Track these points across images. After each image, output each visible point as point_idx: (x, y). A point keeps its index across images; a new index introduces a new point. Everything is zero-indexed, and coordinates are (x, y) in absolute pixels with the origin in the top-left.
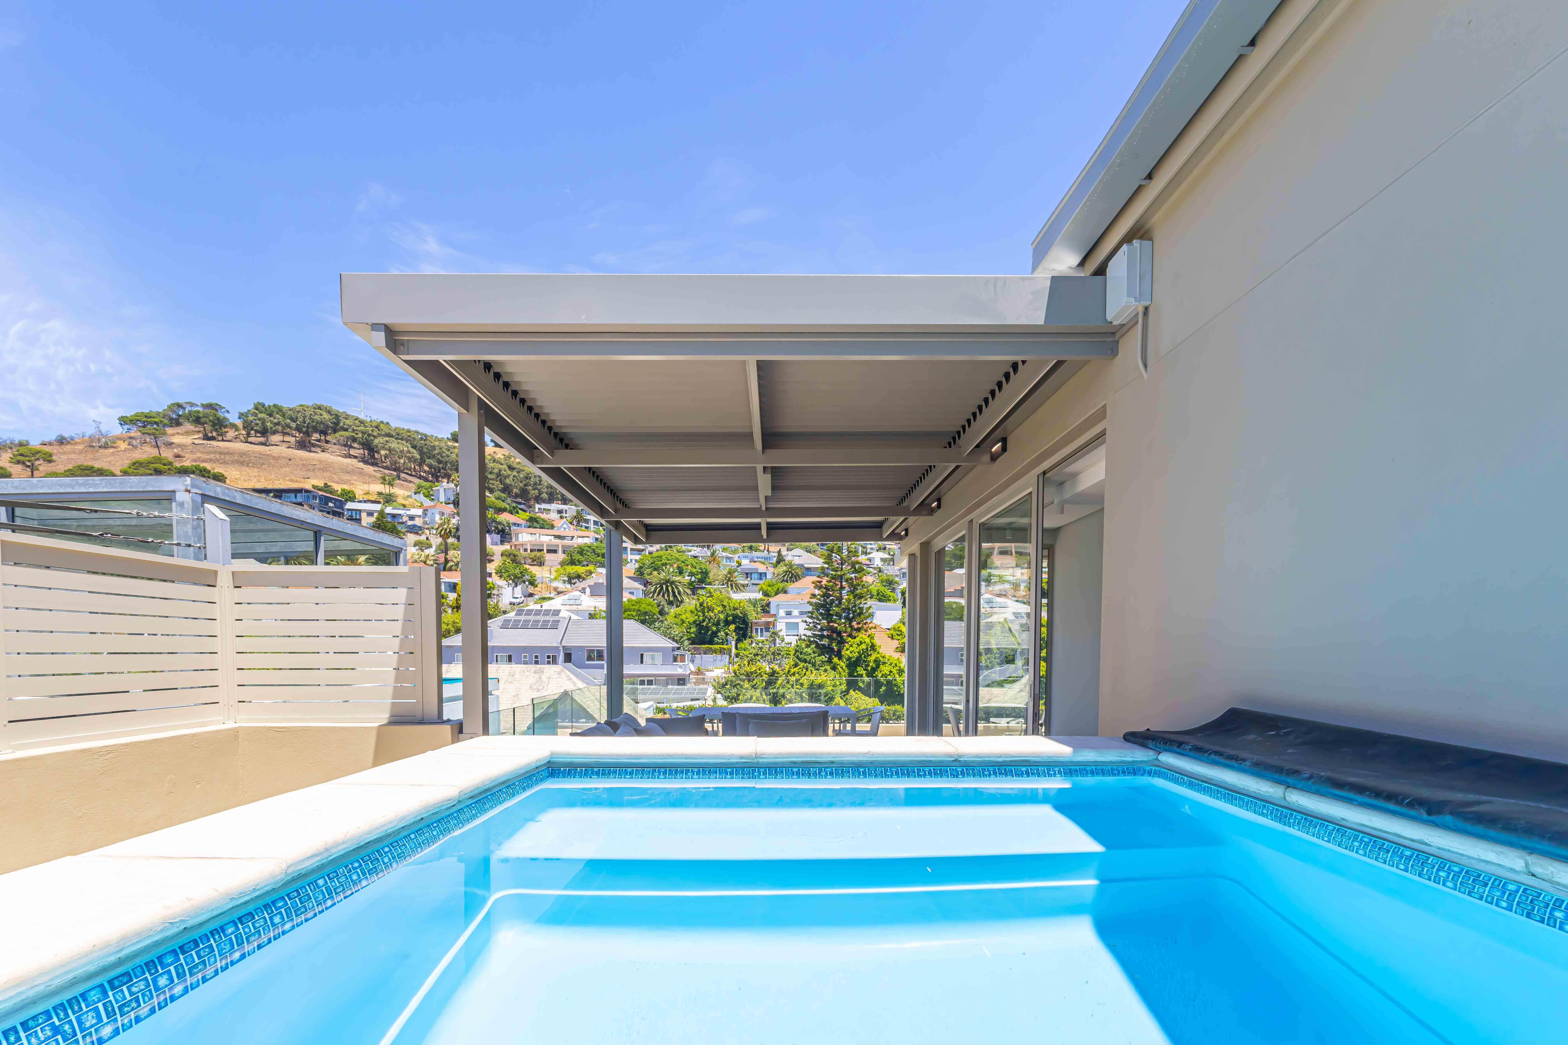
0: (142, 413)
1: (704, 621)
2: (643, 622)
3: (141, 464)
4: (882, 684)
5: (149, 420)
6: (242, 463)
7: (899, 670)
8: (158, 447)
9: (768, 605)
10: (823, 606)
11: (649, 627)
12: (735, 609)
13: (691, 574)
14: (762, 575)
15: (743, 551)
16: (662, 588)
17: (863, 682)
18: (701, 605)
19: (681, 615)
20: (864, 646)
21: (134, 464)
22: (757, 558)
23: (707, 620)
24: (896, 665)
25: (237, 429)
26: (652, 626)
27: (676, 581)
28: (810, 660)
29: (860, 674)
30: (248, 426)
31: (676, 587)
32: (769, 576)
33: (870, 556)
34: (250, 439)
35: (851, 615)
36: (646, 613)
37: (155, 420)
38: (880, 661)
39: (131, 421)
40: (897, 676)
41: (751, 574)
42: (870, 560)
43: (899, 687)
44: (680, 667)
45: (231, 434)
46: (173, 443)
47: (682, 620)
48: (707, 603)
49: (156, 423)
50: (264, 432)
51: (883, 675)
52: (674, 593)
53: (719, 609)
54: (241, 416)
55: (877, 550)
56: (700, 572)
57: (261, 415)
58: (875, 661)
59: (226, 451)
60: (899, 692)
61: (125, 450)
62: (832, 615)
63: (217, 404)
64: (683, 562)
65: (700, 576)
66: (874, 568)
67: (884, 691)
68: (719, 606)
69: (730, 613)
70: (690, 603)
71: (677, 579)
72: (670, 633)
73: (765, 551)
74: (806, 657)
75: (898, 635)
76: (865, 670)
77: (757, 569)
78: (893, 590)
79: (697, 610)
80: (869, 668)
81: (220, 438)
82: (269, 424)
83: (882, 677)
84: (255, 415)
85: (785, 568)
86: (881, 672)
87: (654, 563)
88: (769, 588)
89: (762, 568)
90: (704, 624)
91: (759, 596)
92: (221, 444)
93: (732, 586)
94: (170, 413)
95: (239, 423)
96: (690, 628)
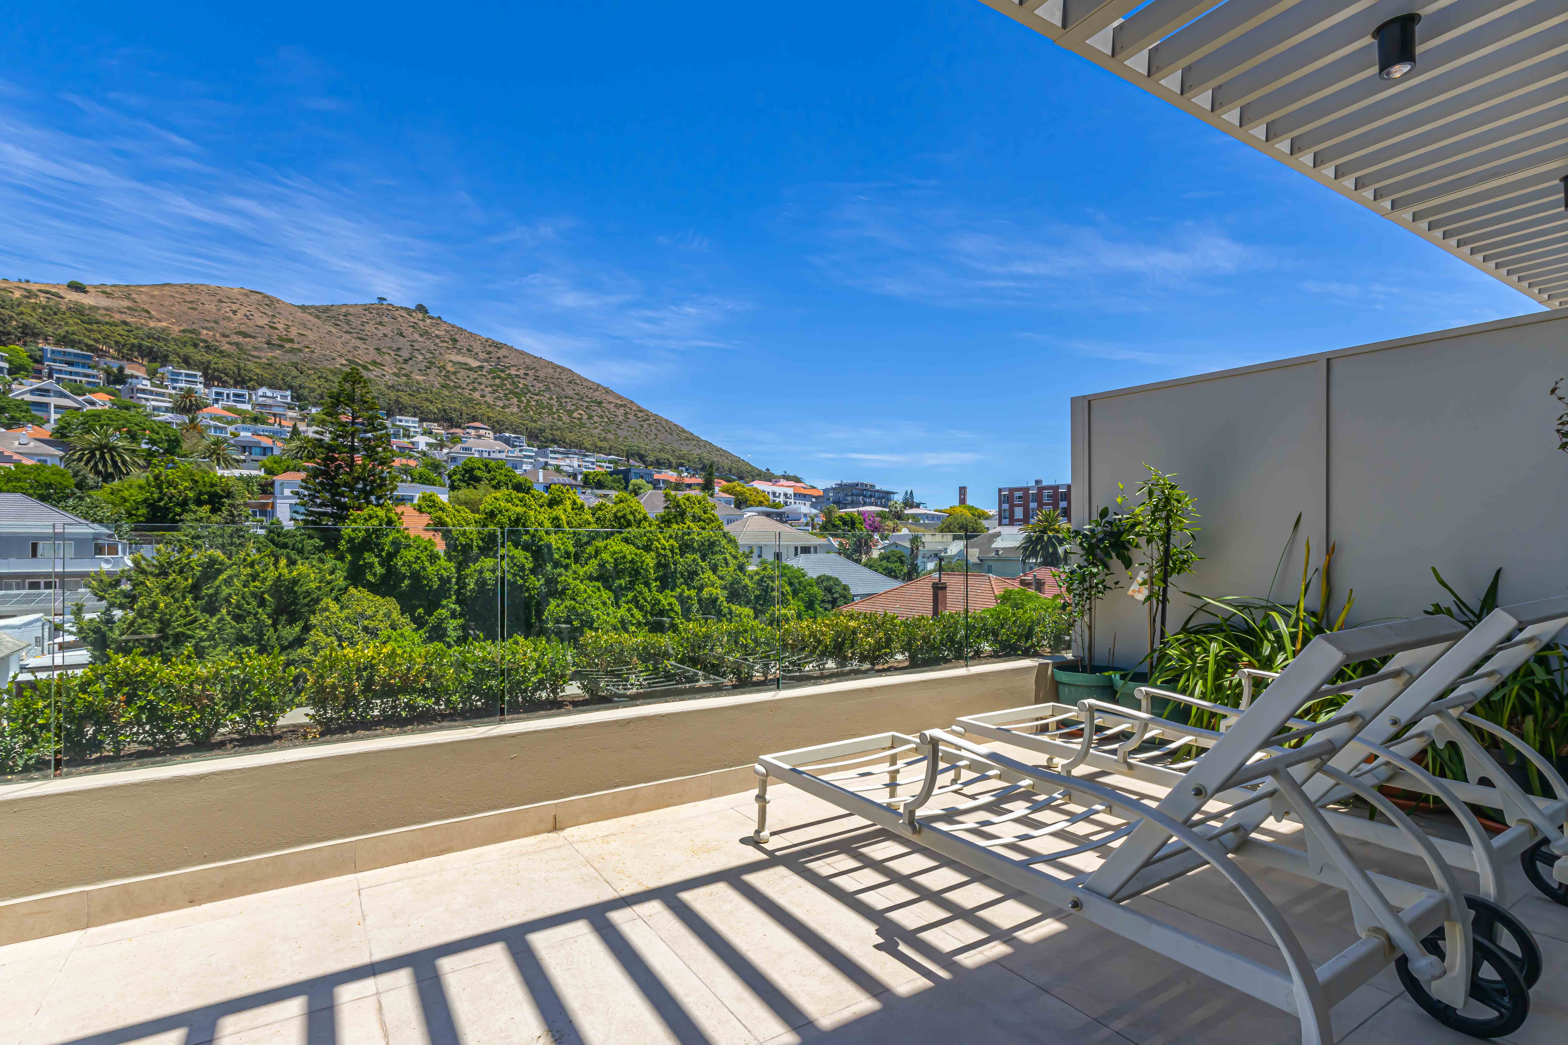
1: (160, 499)
2: (43, 498)
4: (404, 577)
7: (430, 556)
9: (272, 484)
10: (324, 473)
11: (56, 506)
12: (213, 485)
13: (152, 442)
14: (265, 450)
15: (243, 422)
16: (94, 455)
17: (375, 575)
18: (157, 478)
19: (121, 490)
20: (375, 522)
22: (263, 431)
23: (166, 498)
24: (426, 548)
26: (63, 504)
27: (119, 447)
28: (294, 544)
29: (368, 563)
31: (118, 455)
32: (277, 452)
33: (413, 440)
35: (368, 488)
36: (49, 486)
38: (401, 543)
40: (427, 564)
41: (250, 447)
42: (413, 443)
43: (431, 580)
44: (107, 561)
47: (122, 498)
48: (167, 475)
51: (405, 562)
52: (114, 463)
53: (186, 484)
55: (422, 434)
56: (166, 440)
58: (393, 543)
60: (431, 587)
62: (339, 486)
64: (137, 425)
65: (166, 445)
66: (417, 452)
67: (407, 586)
68: (186, 481)
69: (204, 490)
70: (138, 476)
71: (120, 444)
72: (95, 514)
73: (276, 425)
74: (286, 540)
75: (429, 506)
76: (376, 556)
77: (259, 442)
78: (440, 474)
79: (149, 485)
80: (384, 554)
83: (403, 565)
85: (299, 443)
86: (401, 558)
87: (87, 422)
88: (275, 466)
89: (266, 442)
90: (162, 504)
91: (262, 473)
93: (218, 460)
96: (137, 509)
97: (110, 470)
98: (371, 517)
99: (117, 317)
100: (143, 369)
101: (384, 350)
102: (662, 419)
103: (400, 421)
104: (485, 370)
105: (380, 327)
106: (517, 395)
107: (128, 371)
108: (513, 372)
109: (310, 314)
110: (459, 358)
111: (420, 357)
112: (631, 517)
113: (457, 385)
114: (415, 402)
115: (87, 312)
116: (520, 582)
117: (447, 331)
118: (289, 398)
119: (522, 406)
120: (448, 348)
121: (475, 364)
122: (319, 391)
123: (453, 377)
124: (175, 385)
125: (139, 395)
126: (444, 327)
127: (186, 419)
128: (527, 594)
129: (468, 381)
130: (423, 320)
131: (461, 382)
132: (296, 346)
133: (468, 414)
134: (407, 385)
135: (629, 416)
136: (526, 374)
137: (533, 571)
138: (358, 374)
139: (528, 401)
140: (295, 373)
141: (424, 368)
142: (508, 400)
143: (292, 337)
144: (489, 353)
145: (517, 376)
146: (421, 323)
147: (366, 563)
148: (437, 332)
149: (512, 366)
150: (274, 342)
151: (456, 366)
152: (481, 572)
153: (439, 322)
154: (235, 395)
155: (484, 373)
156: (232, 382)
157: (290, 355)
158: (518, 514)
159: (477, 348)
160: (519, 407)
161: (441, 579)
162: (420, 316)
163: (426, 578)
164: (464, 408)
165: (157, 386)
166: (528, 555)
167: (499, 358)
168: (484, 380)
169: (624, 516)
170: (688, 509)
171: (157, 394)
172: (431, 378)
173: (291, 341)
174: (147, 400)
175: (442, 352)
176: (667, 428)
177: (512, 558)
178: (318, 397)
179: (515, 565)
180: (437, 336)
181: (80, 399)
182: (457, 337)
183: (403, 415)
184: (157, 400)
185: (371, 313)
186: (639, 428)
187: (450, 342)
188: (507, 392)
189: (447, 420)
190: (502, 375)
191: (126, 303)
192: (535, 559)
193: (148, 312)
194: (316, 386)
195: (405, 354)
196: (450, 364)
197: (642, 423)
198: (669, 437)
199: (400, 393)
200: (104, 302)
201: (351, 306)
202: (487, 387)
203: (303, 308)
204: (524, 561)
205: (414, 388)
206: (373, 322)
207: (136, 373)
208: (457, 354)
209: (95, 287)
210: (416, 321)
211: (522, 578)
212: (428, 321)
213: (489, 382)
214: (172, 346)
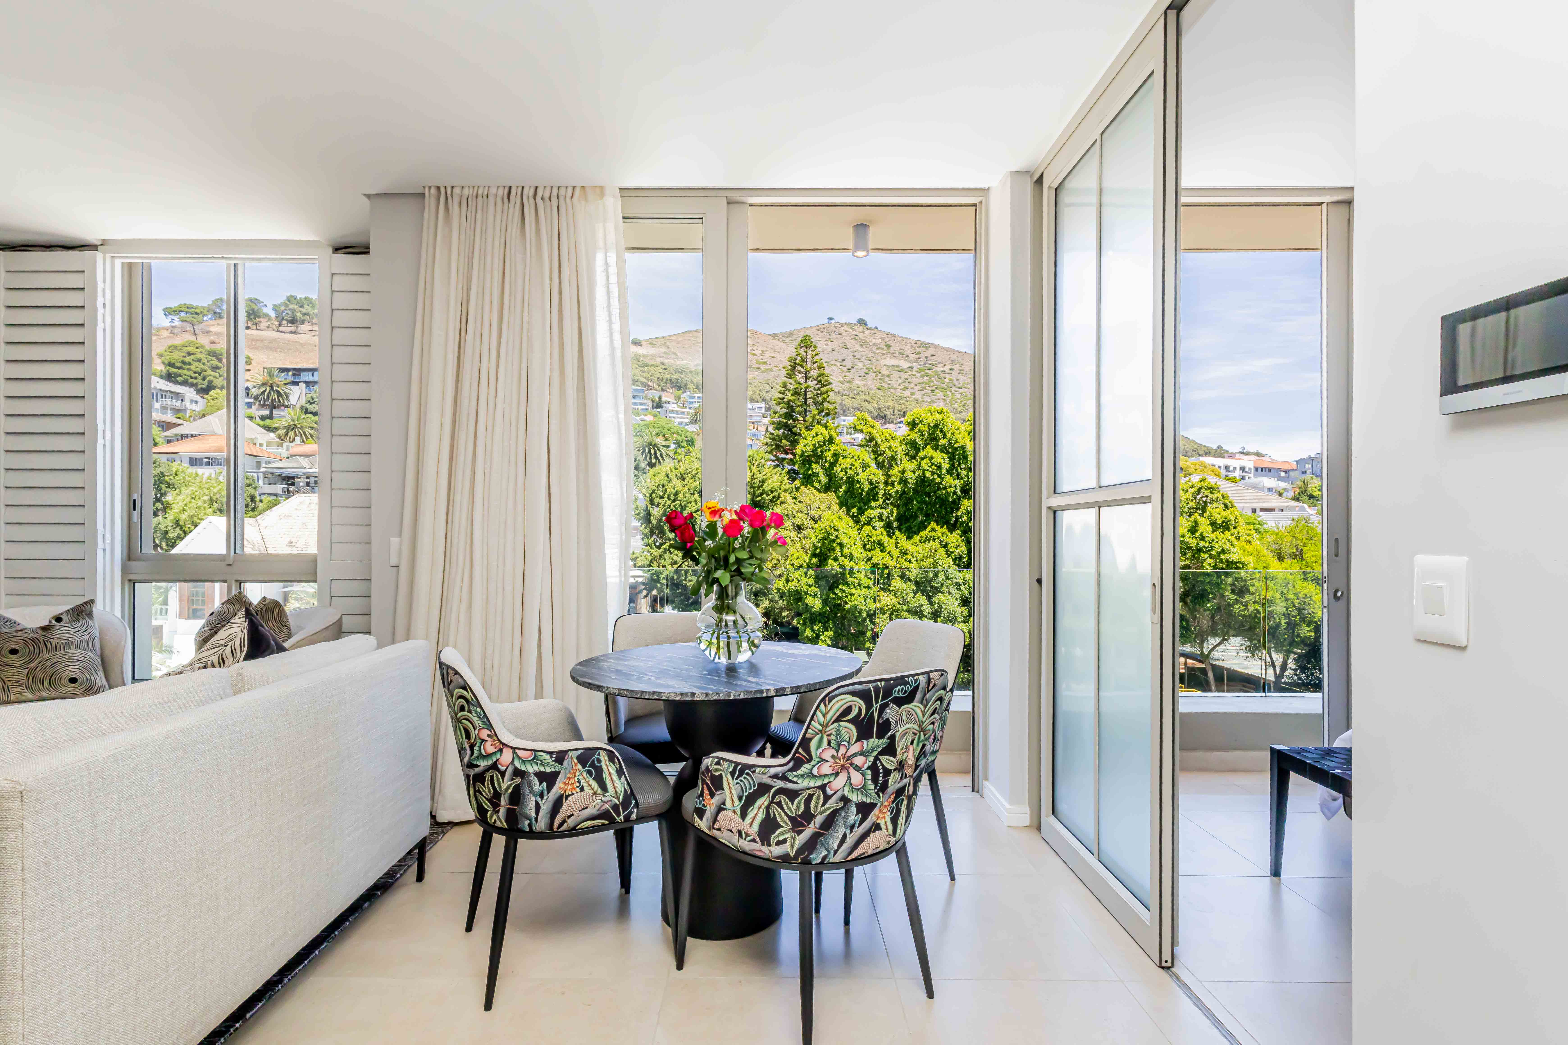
0: (185, 304)
3: (176, 347)
5: (190, 310)
6: (271, 349)
8: (195, 334)
21: (170, 347)
25: (270, 319)
30: (280, 318)
34: (281, 329)
37: (196, 311)
39: (174, 311)
45: (264, 324)
46: (210, 331)
49: (196, 313)
50: (293, 321)
51: (843, 470)
52: (656, 456)
54: (275, 308)
56: (685, 439)
57: (291, 306)
59: (258, 338)
61: (168, 337)
63: (257, 299)
65: (684, 443)
71: (661, 443)
80: (826, 464)
81: (254, 327)
82: (298, 314)
84: (286, 305)
92: (255, 332)
94: (213, 307)
95: (273, 314)
97: (654, 461)
98: (817, 435)
99: (659, 360)
100: (673, 396)
101: (832, 362)
103: (844, 421)
104: (914, 370)
105: (829, 343)
106: (943, 390)
107: (664, 399)
108: (939, 368)
109: (779, 340)
110: (892, 362)
111: (861, 365)
113: (890, 386)
114: (856, 403)
115: (642, 358)
116: (938, 480)
117: (882, 339)
118: (764, 409)
119: (948, 399)
120: (883, 354)
121: (905, 365)
123: (887, 380)
124: (691, 406)
125: (671, 415)
126: (880, 335)
128: (944, 492)
129: (900, 381)
130: (863, 332)
131: (893, 383)
132: (769, 367)
133: (899, 411)
134: (849, 389)
136: (952, 370)
137: (949, 472)
138: (810, 340)
139: (953, 395)
140: (768, 388)
141: (864, 374)
142: (935, 395)
143: (765, 360)
144: (919, 353)
145: (943, 372)
146: (861, 335)
147: (813, 473)
148: (874, 341)
149: (939, 363)
150: (753, 366)
151: (890, 369)
152: (903, 472)
153: (876, 331)
155: (914, 373)
157: (765, 374)
158: (936, 421)
159: (908, 351)
160: (945, 400)
161: (871, 483)
162: (861, 328)
163: (859, 482)
164: (896, 405)
165: (681, 407)
166: (946, 456)
167: (927, 357)
168: (913, 379)
171: (681, 413)
172: (869, 382)
173: (766, 363)
174: (674, 417)
175: (879, 358)
177: (931, 458)
179: (933, 464)
180: (874, 344)
181: (638, 418)
182: (890, 343)
183: (846, 416)
184: (681, 418)
185: (822, 332)
187: (885, 348)
188: (934, 388)
189: (882, 417)
190: (930, 372)
191: (664, 350)
192: (952, 459)
193: (675, 354)
195: (848, 364)
196: (885, 368)
199: (844, 397)
200: (651, 351)
201: (808, 328)
202: (916, 385)
203: (773, 335)
204: (942, 461)
205: (855, 392)
206: (824, 340)
207: (669, 400)
208: (891, 358)
209: (646, 341)
210: (857, 334)
211: (939, 476)
212: (867, 332)
213: (917, 381)
214: (690, 376)
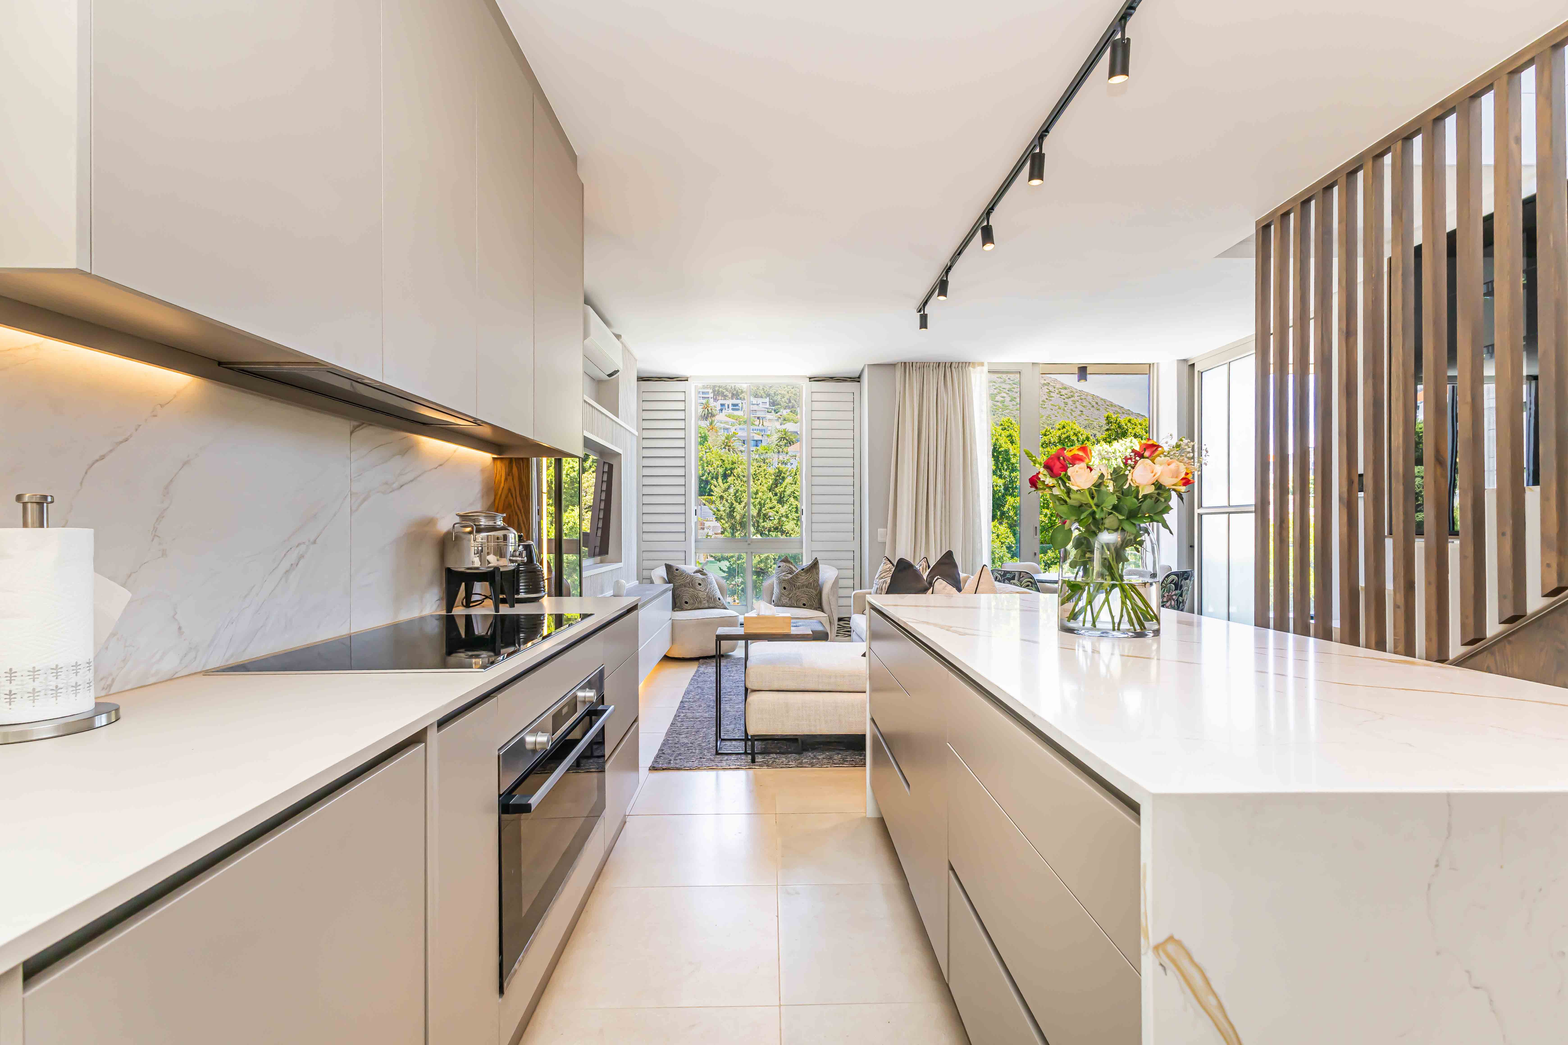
102: (1087, 394)
112: (1075, 438)
122: (787, 397)
127: (708, 423)
135: (1052, 394)
154: (734, 405)
156: (730, 395)
169: (1068, 437)
170: (1130, 430)
176: (1094, 404)
178: (787, 402)
186: (1063, 405)
194: (785, 393)
197: (1066, 400)
198: (1096, 412)
